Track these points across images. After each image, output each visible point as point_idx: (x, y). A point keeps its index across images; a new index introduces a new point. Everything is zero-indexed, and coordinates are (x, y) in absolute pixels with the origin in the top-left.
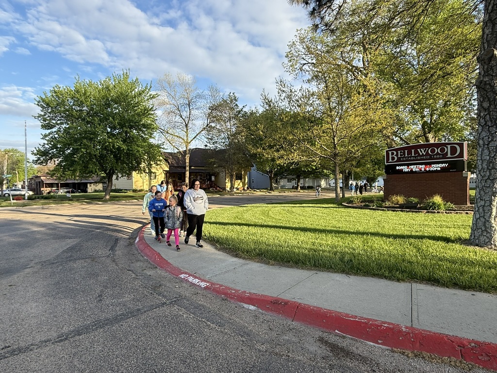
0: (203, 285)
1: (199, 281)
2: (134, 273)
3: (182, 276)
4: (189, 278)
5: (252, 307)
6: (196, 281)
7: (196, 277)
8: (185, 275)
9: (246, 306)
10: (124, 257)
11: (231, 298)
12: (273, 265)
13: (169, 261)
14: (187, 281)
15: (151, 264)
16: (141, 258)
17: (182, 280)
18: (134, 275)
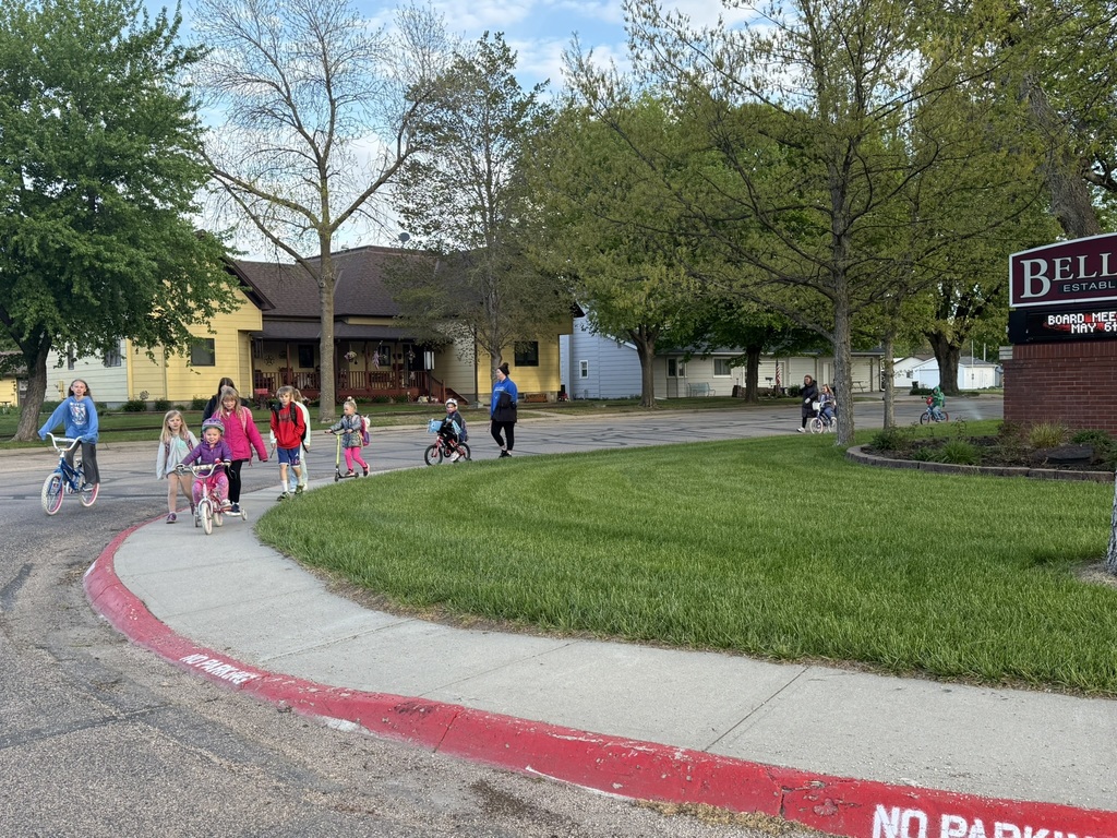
0: (239, 677)
1: (233, 669)
2: (53, 654)
3: (190, 660)
4: (206, 663)
5: (346, 725)
6: (223, 670)
7: (227, 660)
8: (201, 657)
9: (332, 722)
10: (36, 614)
11: (301, 706)
12: (469, 626)
13: (167, 622)
14: (200, 670)
15: (112, 633)
16: (90, 618)
17: (187, 670)
18: (50, 659)
